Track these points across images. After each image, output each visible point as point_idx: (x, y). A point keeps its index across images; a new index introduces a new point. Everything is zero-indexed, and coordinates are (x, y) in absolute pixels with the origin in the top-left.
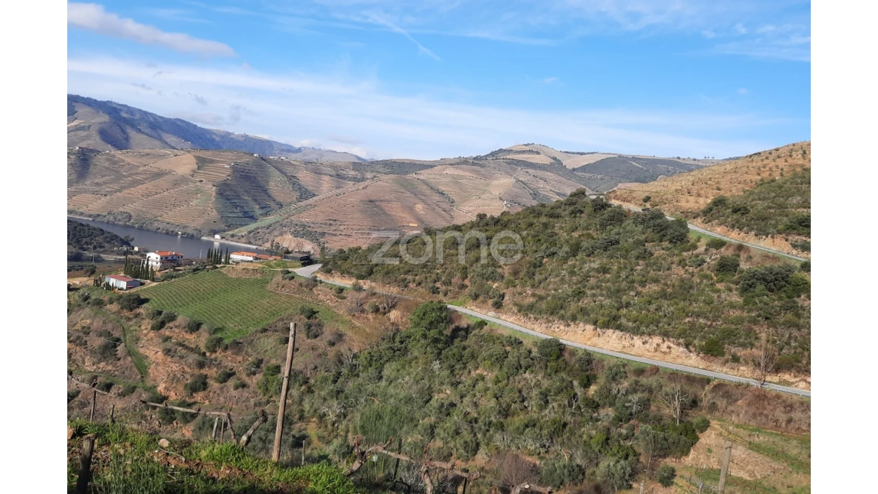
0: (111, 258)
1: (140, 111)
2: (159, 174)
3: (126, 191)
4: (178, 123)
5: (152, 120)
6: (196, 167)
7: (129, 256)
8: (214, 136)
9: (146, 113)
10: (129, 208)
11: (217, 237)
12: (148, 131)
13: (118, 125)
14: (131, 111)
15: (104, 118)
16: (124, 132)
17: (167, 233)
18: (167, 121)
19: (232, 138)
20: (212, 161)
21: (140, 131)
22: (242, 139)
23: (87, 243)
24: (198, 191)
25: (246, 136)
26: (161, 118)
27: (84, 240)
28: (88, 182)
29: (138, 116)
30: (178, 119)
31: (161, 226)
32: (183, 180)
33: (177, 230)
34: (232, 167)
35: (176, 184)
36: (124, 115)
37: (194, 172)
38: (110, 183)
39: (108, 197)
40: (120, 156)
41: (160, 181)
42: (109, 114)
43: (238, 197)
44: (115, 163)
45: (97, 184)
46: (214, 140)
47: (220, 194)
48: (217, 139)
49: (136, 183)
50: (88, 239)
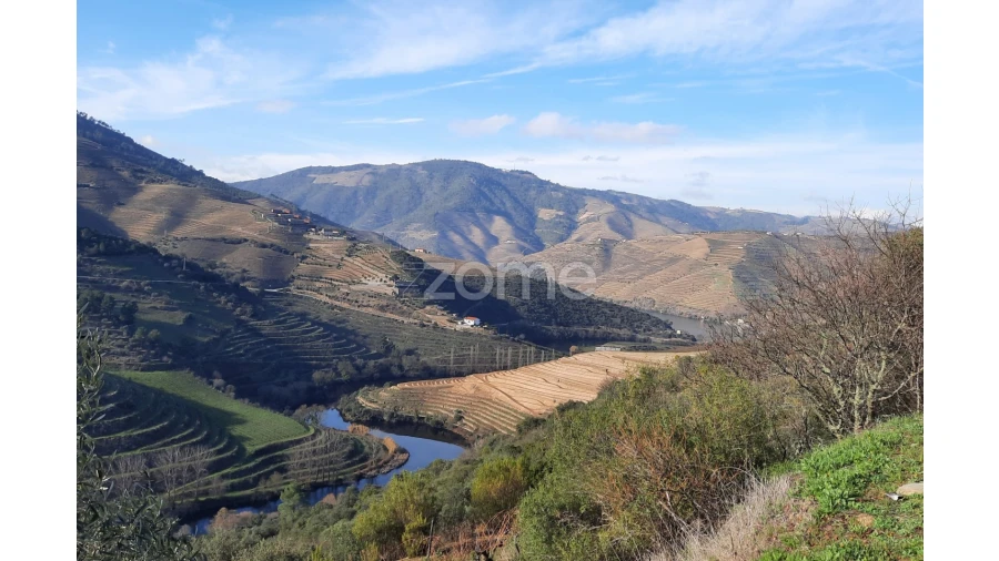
0: (659, 340)
1: (637, 196)
2: (674, 260)
3: (647, 278)
4: (673, 204)
5: (648, 204)
6: (708, 250)
7: (673, 339)
8: (709, 215)
9: (642, 197)
10: (652, 294)
11: (740, 321)
12: (647, 215)
13: (623, 214)
14: (629, 197)
15: (610, 208)
16: (628, 219)
17: (690, 318)
18: (662, 203)
19: (727, 215)
20: (724, 243)
21: (641, 217)
22: (738, 214)
23: (638, 327)
24: (713, 275)
25: (743, 211)
26: (657, 200)
27: (636, 324)
28: (612, 270)
29: (635, 202)
30: (672, 201)
31: (684, 311)
32: (697, 264)
33: (699, 314)
34: (745, 248)
35: (691, 269)
36: (624, 202)
37: (708, 255)
38: (632, 271)
39: (632, 284)
40: (637, 245)
41: (675, 267)
42: (612, 202)
43: (755, 279)
44: (633, 251)
45: (620, 272)
46: (709, 218)
47: (737, 276)
48: (712, 217)
49: (654, 270)
50: (638, 323)
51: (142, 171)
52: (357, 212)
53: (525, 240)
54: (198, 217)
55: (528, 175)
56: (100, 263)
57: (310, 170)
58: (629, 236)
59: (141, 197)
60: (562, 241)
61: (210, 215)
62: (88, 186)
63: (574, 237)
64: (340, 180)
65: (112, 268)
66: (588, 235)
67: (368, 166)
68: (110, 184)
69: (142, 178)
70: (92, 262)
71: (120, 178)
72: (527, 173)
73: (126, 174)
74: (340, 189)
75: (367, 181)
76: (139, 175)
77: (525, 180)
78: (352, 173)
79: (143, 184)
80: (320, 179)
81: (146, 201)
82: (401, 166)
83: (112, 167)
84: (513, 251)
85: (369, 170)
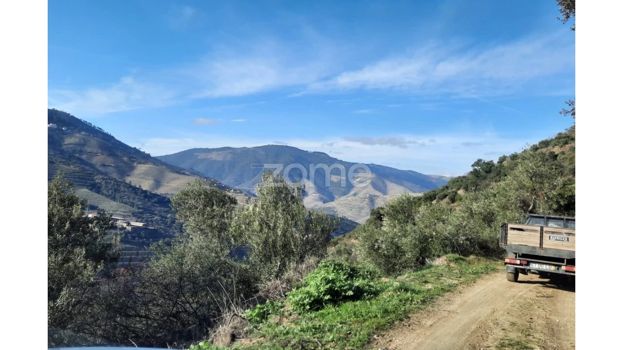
4: (410, 173)
8: (432, 180)
13: (381, 179)
16: (384, 183)
18: (404, 172)
19: (444, 180)
30: (409, 171)
42: (374, 171)
46: (431, 182)
48: (434, 181)
51: (133, 158)
52: (224, 176)
53: (323, 194)
54: (168, 182)
55: (324, 155)
56: (157, 206)
57: (195, 150)
58: (385, 193)
59: (136, 172)
60: (345, 195)
61: (174, 182)
62: (111, 166)
63: (352, 193)
64: (214, 156)
65: (162, 209)
66: (360, 191)
67: (229, 148)
68: (121, 164)
69: (134, 161)
70: (155, 206)
71: (124, 162)
72: (323, 153)
73: (125, 159)
74: (214, 162)
75: (229, 157)
76: (132, 159)
77: (321, 157)
78: (221, 152)
79: (135, 164)
80: (202, 156)
81: (140, 174)
82: (249, 149)
83: (118, 156)
84: (317, 200)
85: (230, 151)
